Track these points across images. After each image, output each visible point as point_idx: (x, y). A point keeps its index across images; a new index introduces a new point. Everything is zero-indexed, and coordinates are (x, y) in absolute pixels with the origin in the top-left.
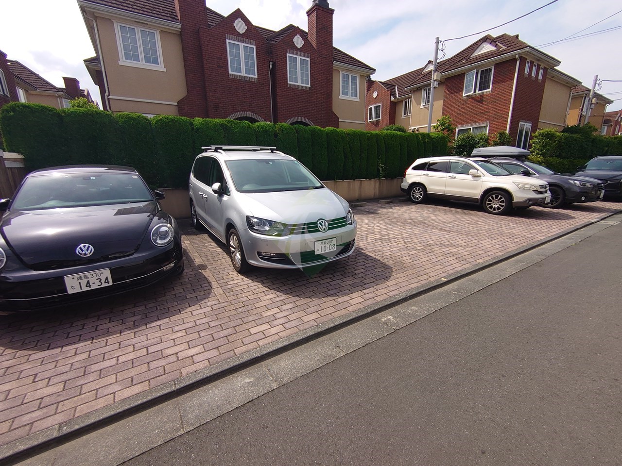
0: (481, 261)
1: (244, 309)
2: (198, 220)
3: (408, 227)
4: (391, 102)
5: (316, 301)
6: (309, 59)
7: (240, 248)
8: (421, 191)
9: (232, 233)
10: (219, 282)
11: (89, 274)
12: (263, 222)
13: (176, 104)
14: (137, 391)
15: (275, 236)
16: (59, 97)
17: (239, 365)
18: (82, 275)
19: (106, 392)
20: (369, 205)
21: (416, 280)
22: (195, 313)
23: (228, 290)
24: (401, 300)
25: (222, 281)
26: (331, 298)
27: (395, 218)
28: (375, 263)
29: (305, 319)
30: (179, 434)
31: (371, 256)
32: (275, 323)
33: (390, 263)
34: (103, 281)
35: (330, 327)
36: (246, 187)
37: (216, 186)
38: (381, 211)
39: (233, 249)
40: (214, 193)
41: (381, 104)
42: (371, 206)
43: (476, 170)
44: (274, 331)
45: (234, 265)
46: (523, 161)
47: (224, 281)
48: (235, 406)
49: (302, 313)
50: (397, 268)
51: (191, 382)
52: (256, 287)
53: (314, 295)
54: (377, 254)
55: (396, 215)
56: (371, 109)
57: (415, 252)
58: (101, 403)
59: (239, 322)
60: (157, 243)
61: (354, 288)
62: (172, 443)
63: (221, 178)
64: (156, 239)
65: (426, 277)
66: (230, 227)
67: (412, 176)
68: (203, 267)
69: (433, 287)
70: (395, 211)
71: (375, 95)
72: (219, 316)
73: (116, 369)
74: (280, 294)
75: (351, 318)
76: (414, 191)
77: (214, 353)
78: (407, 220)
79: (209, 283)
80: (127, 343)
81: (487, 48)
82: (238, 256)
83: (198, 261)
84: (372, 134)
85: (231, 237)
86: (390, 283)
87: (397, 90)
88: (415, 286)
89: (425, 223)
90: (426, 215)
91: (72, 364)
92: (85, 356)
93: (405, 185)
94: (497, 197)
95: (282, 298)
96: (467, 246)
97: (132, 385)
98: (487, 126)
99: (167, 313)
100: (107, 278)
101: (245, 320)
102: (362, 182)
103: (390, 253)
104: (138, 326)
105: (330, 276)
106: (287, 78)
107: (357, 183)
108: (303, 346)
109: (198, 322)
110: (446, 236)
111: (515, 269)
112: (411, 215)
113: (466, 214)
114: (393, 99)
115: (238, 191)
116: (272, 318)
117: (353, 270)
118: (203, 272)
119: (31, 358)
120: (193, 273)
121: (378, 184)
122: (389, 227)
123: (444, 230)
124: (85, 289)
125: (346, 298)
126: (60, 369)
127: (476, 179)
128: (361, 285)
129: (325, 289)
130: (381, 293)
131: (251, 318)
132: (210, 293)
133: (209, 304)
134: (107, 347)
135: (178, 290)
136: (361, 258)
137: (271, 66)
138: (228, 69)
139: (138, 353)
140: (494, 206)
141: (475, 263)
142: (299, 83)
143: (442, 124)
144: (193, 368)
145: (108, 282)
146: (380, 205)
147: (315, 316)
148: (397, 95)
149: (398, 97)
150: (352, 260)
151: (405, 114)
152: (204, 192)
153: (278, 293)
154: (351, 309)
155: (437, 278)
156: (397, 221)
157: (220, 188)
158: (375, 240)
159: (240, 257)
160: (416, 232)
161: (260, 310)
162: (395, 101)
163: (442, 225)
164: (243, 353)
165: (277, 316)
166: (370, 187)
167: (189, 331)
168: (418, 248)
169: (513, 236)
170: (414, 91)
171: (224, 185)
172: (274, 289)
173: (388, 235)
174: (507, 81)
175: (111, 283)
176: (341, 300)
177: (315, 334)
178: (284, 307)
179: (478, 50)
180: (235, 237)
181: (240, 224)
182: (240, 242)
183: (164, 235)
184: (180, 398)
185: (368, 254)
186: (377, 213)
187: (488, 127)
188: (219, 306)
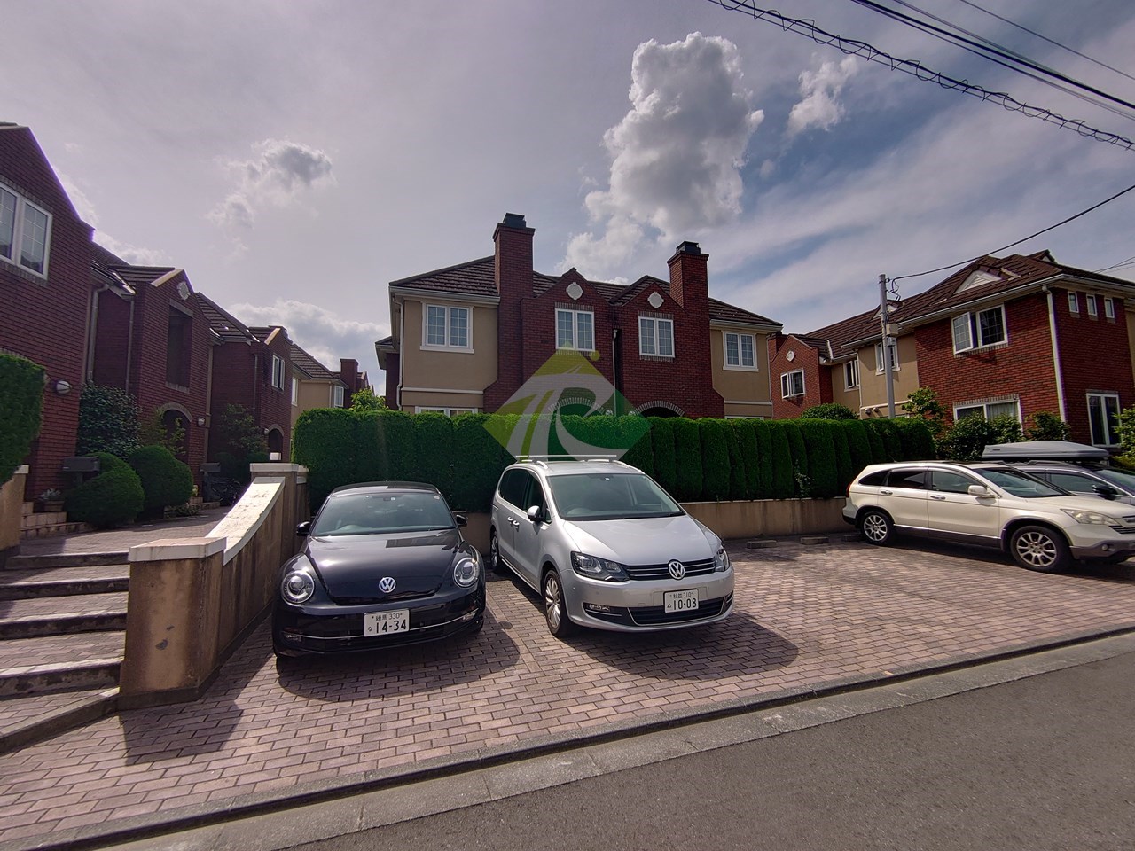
0: (971, 651)
1: (562, 683)
2: (499, 559)
3: (847, 586)
4: (821, 367)
5: (665, 683)
6: (672, 321)
7: (561, 599)
8: (882, 523)
9: (550, 576)
10: (529, 647)
11: (388, 614)
12: (592, 560)
13: (482, 392)
14: (438, 755)
15: (608, 580)
16: (333, 384)
17: (554, 745)
18: (382, 614)
19: (405, 750)
20: (781, 546)
21: (837, 671)
22: (498, 681)
23: (541, 658)
24: (800, 695)
25: (533, 646)
26: (688, 681)
27: (826, 570)
28: (772, 639)
29: (647, 704)
30: (487, 800)
31: (765, 629)
32: (604, 704)
33: (797, 642)
34: (400, 625)
35: (681, 717)
36: (572, 513)
37: (533, 510)
38: (803, 556)
39: (550, 601)
40: (529, 520)
41: (803, 371)
42: (784, 548)
43: (982, 487)
44: (601, 713)
45: (549, 625)
46: (1093, 469)
47: (536, 646)
48: (548, 785)
49: (643, 696)
50: (808, 650)
51: (497, 754)
52: (579, 657)
53: (662, 674)
54: (778, 626)
55: (830, 565)
56: (785, 378)
57: (847, 628)
58: (402, 760)
59: (555, 697)
60: (461, 583)
61: (728, 671)
62: (480, 807)
63: (539, 499)
64: (459, 577)
65: (856, 667)
66: (549, 567)
67: (861, 494)
68: (508, 626)
69: (863, 683)
70: (829, 558)
71: (790, 356)
72: (530, 688)
73: (414, 730)
74: (613, 669)
75: (715, 709)
76: (869, 522)
77: (523, 728)
78: (850, 574)
79: (515, 646)
80: (421, 705)
81: (983, 279)
82: (557, 610)
83: (499, 617)
84: (778, 425)
85: (549, 582)
86: (789, 670)
87: (829, 347)
88: (831, 678)
89: (884, 581)
90: (890, 567)
91: (366, 719)
92: (378, 713)
93: (850, 511)
94: (1035, 537)
95: (616, 674)
96: (955, 625)
97: (432, 748)
98: (1015, 403)
99: (464, 677)
100: (404, 622)
101: (563, 697)
102: (768, 504)
103: (801, 627)
104: (431, 689)
105: (692, 652)
106: (639, 348)
107: (757, 505)
108: (640, 737)
109: (503, 692)
110: (918, 606)
111: (1038, 669)
112: (860, 566)
113: (977, 568)
114: (823, 361)
115: (561, 517)
116: (600, 698)
117: (731, 646)
118: (507, 632)
119: (324, 708)
120: (494, 632)
121: (798, 507)
122: (811, 585)
123: (919, 596)
124: (382, 633)
125: (712, 684)
126: (355, 723)
127: (985, 502)
128: (742, 668)
129: (681, 669)
130: (770, 683)
131: (571, 695)
132: (516, 660)
133: (515, 672)
134: (400, 707)
135: (476, 651)
136: (748, 630)
137: (615, 335)
138: (555, 344)
139: (436, 718)
140: (1034, 555)
141: (960, 653)
142: (657, 354)
143: (920, 402)
144: (499, 741)
145: (405, 627)
146: (803, 546)
147: (661, 701)
148: (831, 355)
149: (832, 358)
150: (733, 632)
151: (850, 384)
152: (515, 517)
153: (611, 668)
154: (716, 699)
155: (876, 670)
156: (828, 576)
157: (539, 512)
158: (779, 604)
159: (559, 612)
160: (861, 595)
161: (583, 687)
162: (828, 364)
163: (918, 586)
164: (560, 733)
165: (607, 696)
166: (783, 513)
167: (492, 701)
168: (855, 622)
169: (1064, 613)
170: (859, 349)
171: (544, 508)
172: (605, 662)
173: (804, 597)
174: (1035, 327)
175: (407, 630)
176: (702, 685)
177: (658, 723)
178: (618, 687)
179: (966, 283)
180: (554, 582)
181: (562, 563)
182: (560, 590)
183: (468, 572)
184: (485, 771)
185: (762, 625)
186: (793, 560)
187: (1018, 404)
188: (529, 676)
